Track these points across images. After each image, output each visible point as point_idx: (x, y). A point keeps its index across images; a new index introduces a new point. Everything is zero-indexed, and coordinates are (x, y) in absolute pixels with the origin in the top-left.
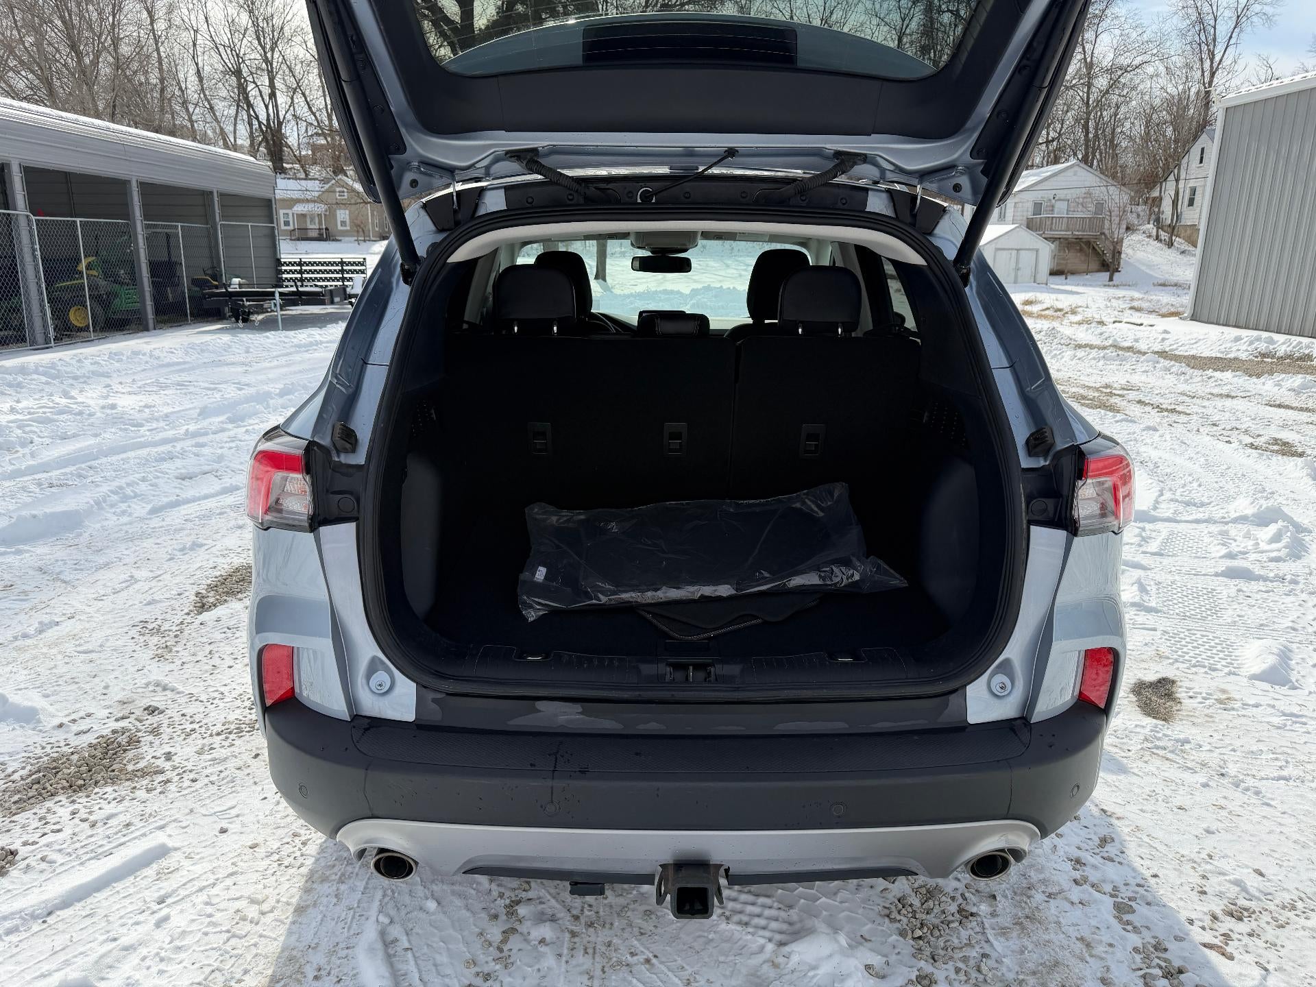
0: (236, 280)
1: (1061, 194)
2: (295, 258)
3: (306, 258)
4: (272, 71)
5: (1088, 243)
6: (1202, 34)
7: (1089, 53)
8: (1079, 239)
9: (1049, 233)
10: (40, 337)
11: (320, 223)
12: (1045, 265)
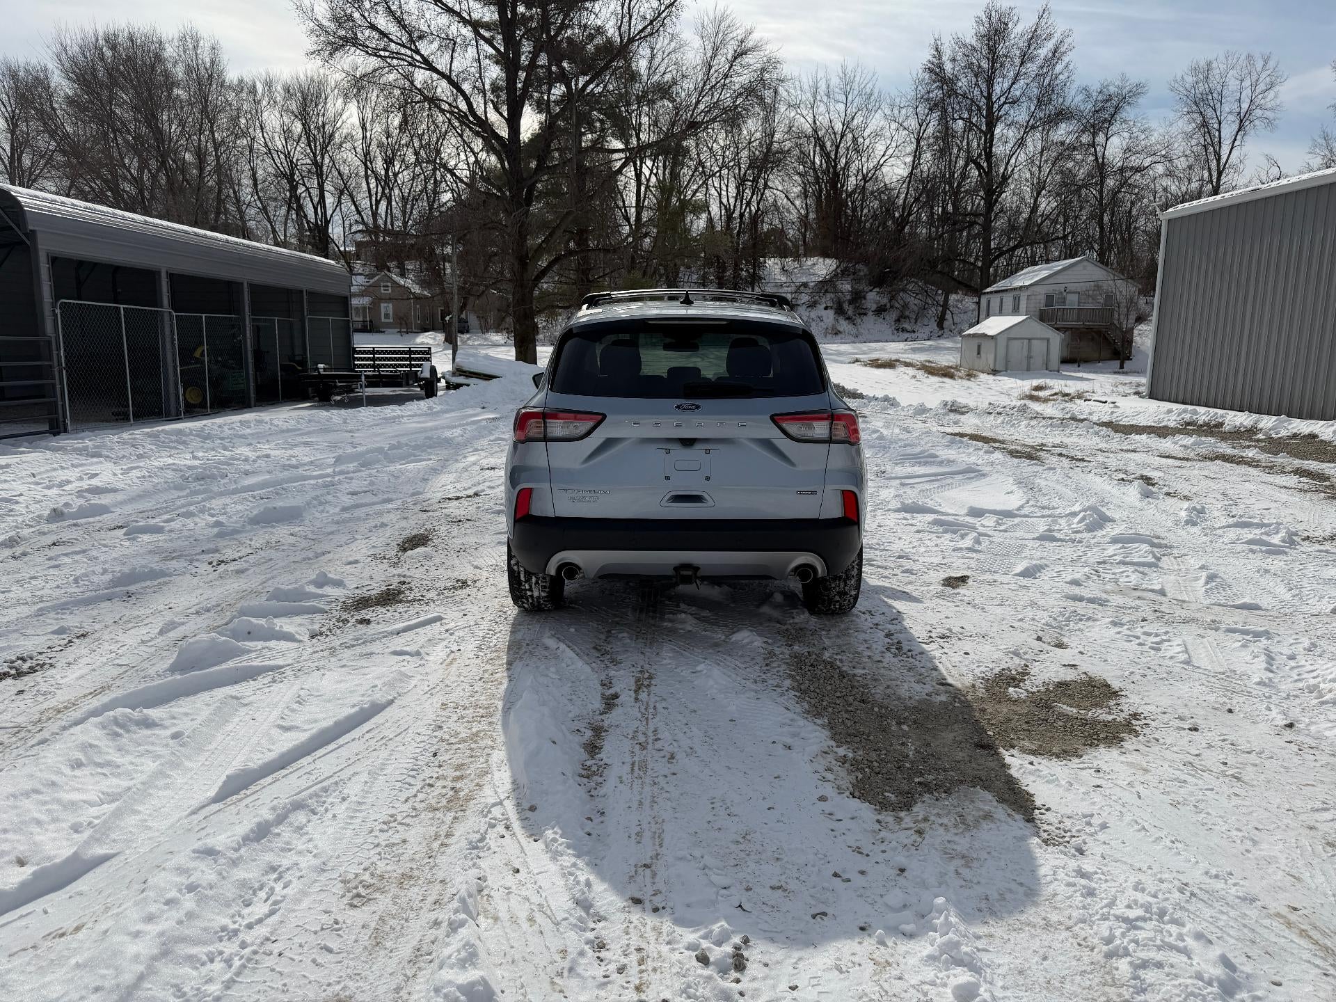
0: (321, 366)
1: (1071, 287)
2: (369, 347)
3: (378, 347)
4: (322, 174)
5: (1099, 333)
6: (1207, 137)
7: (1100, 154)
8: (1089, 329)
9: (1060, 324)
10: (173, 411)
11: (365, 316)
12: (1056, 353)
